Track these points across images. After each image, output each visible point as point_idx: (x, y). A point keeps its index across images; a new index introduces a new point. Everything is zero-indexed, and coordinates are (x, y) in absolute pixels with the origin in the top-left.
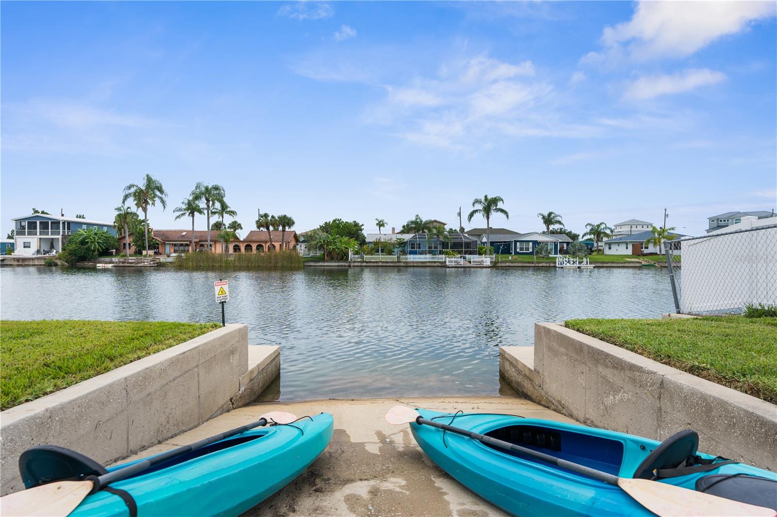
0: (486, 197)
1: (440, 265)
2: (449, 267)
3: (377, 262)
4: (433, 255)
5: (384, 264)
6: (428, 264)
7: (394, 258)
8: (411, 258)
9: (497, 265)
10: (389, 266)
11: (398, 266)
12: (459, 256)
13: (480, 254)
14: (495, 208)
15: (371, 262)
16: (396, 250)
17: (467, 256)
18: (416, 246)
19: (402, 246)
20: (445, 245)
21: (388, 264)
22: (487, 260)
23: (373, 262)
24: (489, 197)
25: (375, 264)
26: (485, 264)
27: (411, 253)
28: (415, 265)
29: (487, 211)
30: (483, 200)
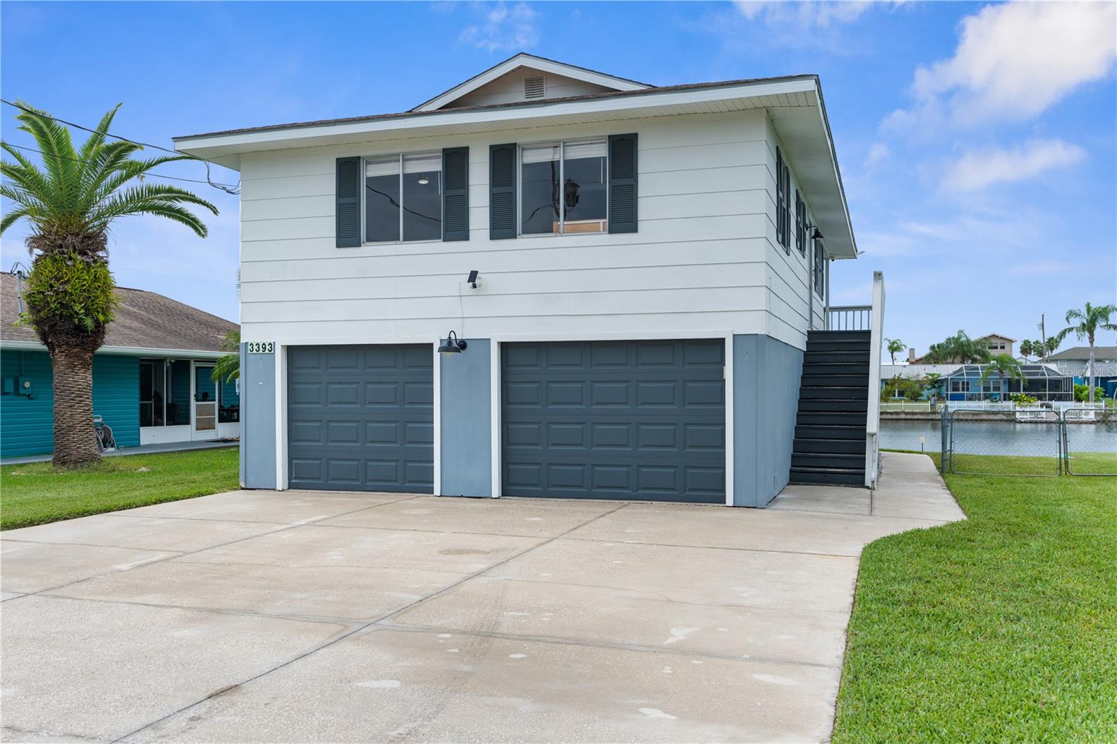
0: (1088, 306)
1: (1004, 417)
2: (1021, 422)
3: (897, 413)
4: (992, 401)
5: (909, 417)
6: (985, 417)
7: (925, 406)
8: (953, 406)
9: (1109, 419)
10: (918, 420)
11: (932, 420)
12: (1039, 402)
13: (1079, 400)
14: (1105, 324)
15: (887, 413)
16: (925, 393)
17: (1054, 404)
18: (961, 386)
19: (936, 385)
20: (1013, 385)
21: (916, 417)
22: (1089, 410)
23: (891, 413)
24: (1094, 306)
25: (894, 417)
26: (1084, 418)
27: (954, 398)
28: (961, 417)
29: (1089, 327)
30: (1084, 311)
